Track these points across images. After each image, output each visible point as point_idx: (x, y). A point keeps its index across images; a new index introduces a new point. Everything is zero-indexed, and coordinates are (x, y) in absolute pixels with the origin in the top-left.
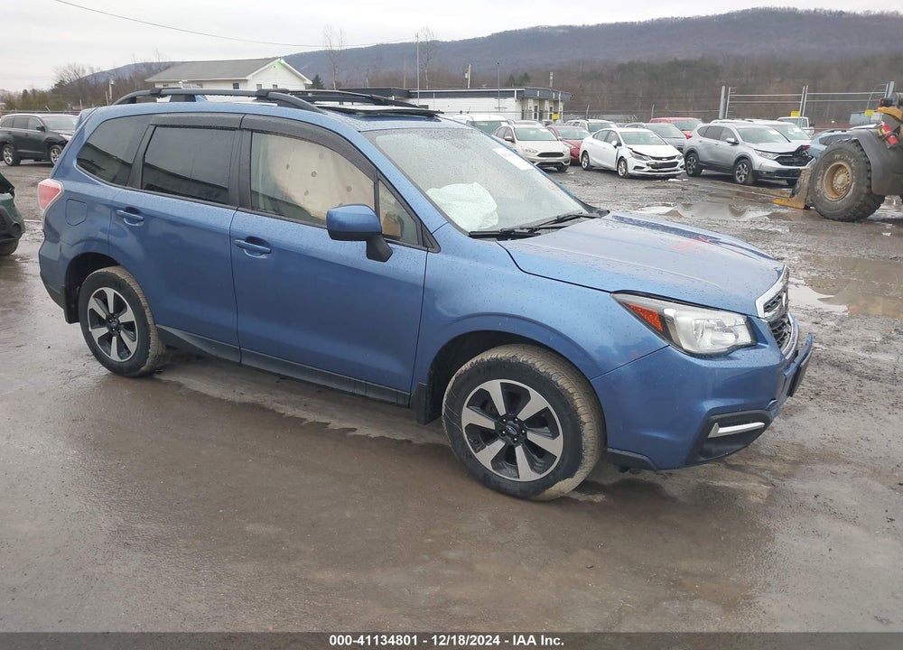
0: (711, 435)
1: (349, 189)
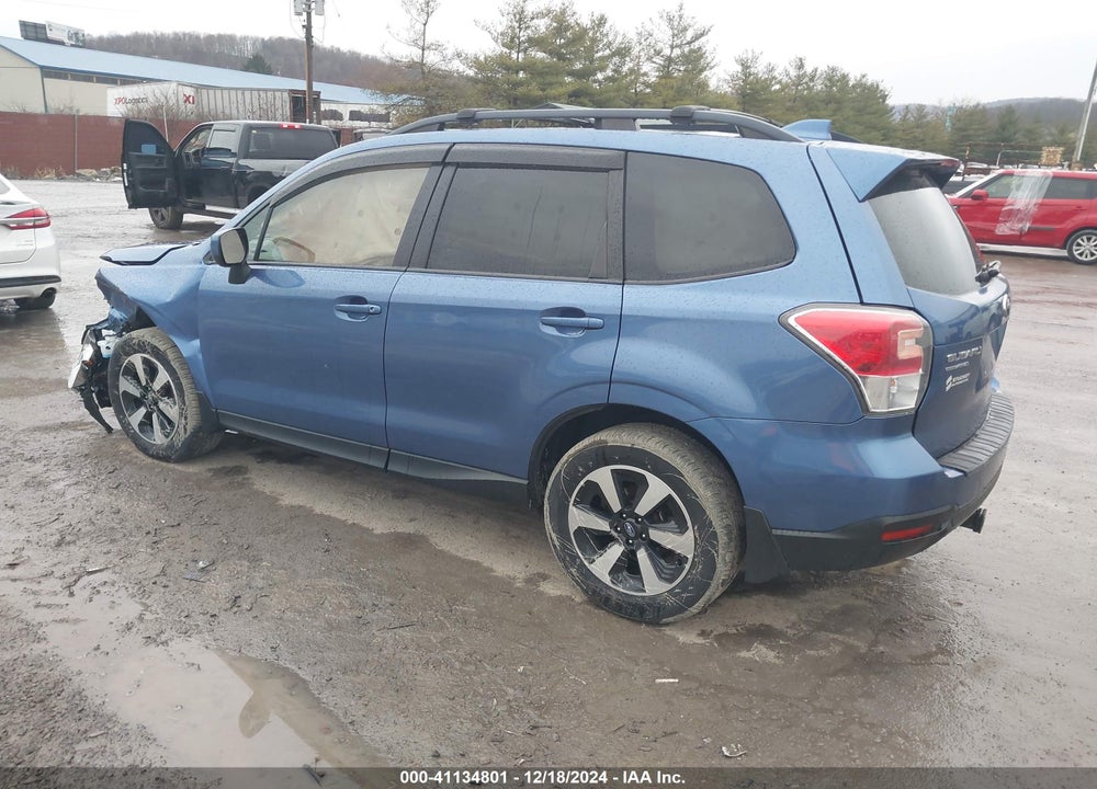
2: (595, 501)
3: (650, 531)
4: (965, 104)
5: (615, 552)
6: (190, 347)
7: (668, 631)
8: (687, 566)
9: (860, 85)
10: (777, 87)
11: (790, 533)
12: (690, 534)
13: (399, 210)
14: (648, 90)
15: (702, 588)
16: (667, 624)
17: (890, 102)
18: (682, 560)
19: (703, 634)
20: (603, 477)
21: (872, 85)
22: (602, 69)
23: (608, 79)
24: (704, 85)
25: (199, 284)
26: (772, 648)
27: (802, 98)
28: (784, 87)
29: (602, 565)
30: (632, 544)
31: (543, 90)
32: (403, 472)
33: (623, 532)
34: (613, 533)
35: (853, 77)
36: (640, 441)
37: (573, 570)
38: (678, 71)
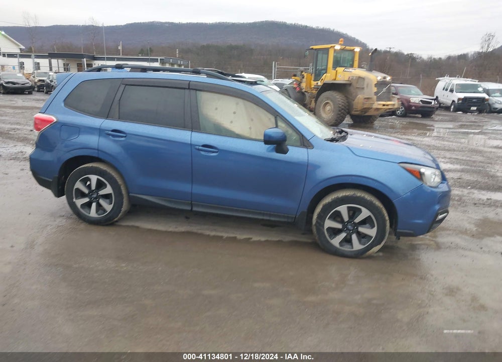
0: (437, 219)
1: (252, 120)
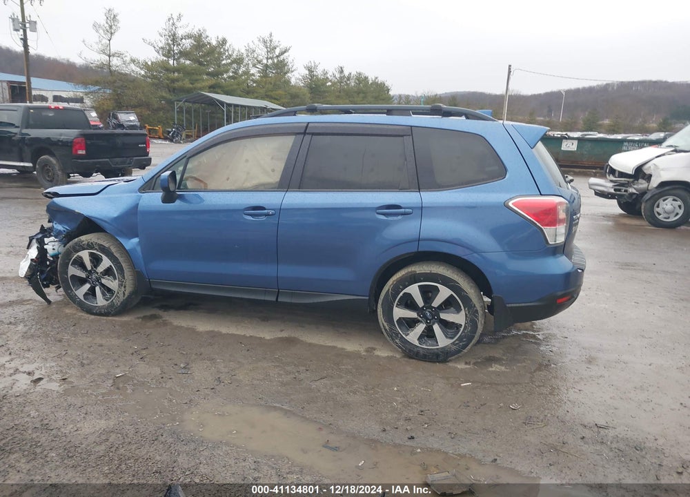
2: (408, 303)
3: (441, 314)
4: (429, 94)
5: (421, 328)
6: (131, 243)
7: (450, 364)
8: (462, 329)
9: (375, 83)
10: (329, 84)
11: (515, 305)
12: (463, 313)
13: (272, 158)
14: (255, 85)
15: (470, 339)
16: (451, 360)
17: (391, 93)
18: (458, 326)
19: (466, 363)
20: (414, 290)
21: (381, 83)
22: (227, 71)
23: (229, 77)
24: (288, 82)
25: (138, 204)
26: (502, 365)
27: (344, 90)
28: (334, 84)
29: (413, 336)
30: (430, 323)
31: (192, 84)
32: (289, 301)
33: (425, 317)
34: (419, 318)
35: (371, 78)
36: (434, 269)
37: (397, 341)
38: (272, 73)
